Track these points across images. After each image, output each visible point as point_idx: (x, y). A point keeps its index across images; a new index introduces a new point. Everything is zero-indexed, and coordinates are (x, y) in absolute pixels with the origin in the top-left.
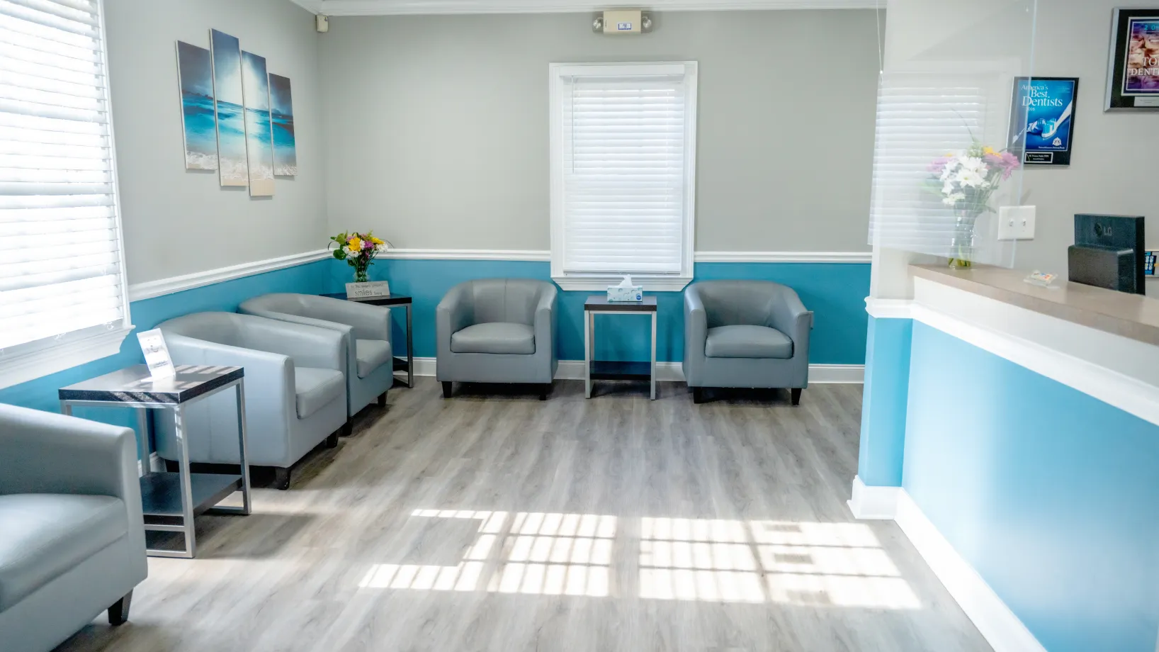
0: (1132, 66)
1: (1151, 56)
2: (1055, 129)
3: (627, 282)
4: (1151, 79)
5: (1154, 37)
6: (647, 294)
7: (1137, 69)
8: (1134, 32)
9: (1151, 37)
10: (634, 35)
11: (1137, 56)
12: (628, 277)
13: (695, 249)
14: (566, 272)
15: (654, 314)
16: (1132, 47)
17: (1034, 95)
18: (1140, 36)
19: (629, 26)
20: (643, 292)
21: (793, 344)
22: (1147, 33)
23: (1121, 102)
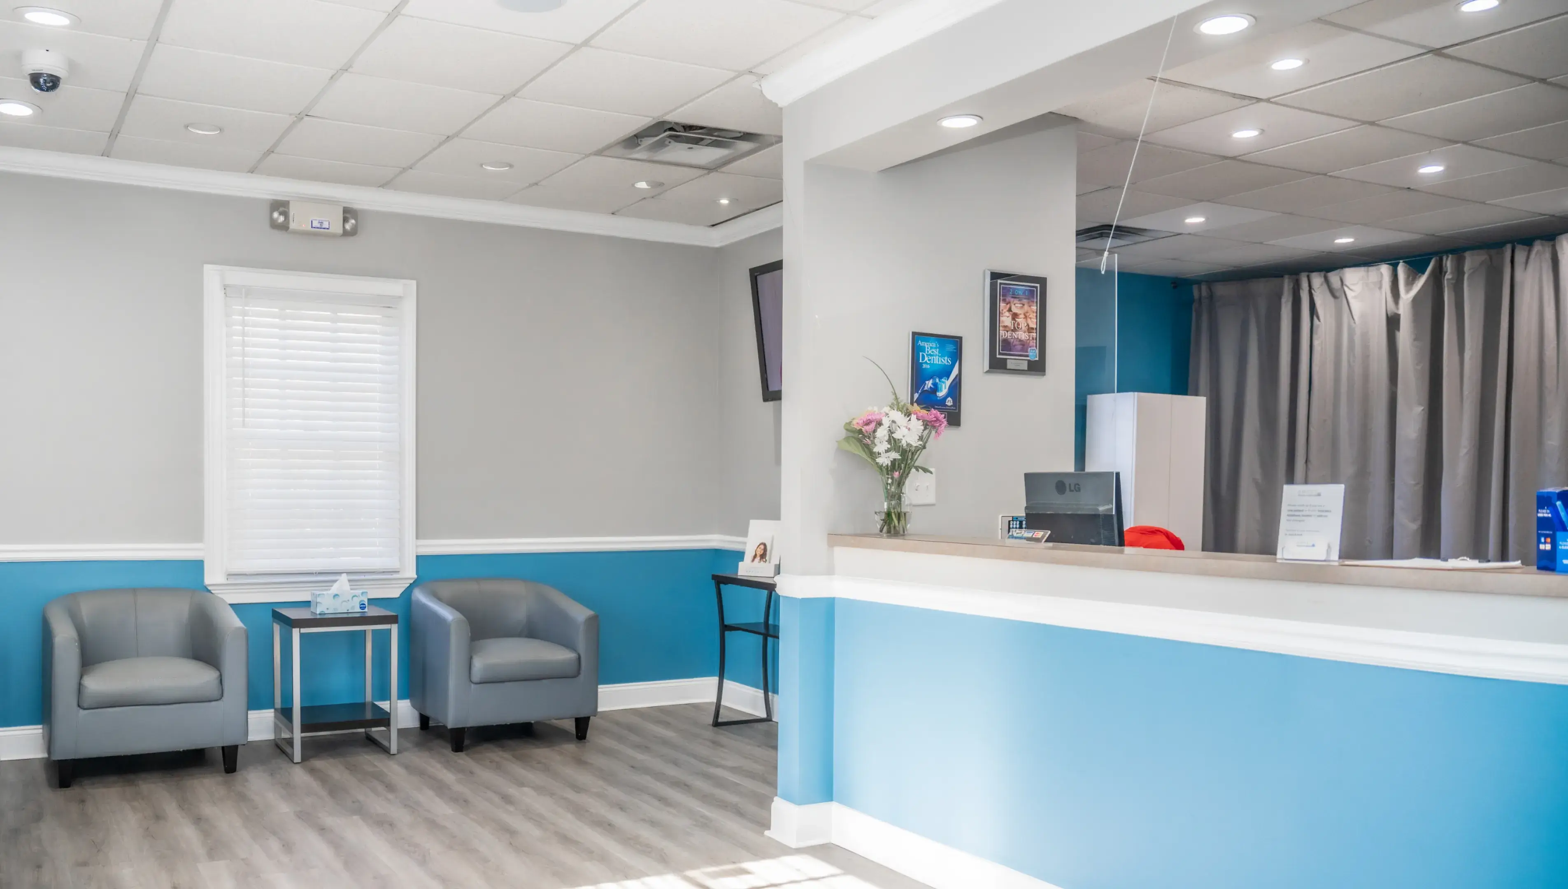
0: (1003, 329)
1: (1017, 320)
2: (947, 387)
3: (342, 584)
4: (1018, 343)
5: (1017, 302)
6: (372, 601)
7: (1007, 331)
8: (1002, 296)
9: (1016, 301)
10: (334, 236)
11: (1006, 320)
12: (344, 577)
13: (417, 538)
14: (230, 575)
15: (394, 629)
16: (1002, 310)
17: (928, 352)
18: (1007, 300)
19: (326, 225)
20: (369, 600)
21: (579, 658)
22: (1013, 297)
23: (997, 365)
